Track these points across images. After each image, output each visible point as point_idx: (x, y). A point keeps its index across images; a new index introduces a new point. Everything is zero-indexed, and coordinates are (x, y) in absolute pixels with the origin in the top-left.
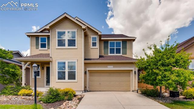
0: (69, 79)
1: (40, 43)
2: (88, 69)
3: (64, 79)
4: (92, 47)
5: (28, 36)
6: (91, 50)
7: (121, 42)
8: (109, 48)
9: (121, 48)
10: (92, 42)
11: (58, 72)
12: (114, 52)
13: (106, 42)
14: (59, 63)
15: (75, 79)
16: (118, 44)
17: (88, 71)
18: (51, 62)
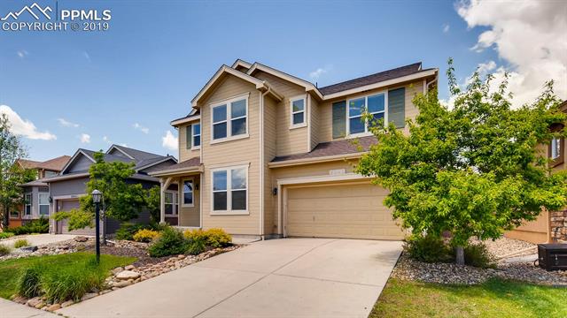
0: (233, 208)
1: (193, 136)
2: (280, 182)
3: (225, 208)
4: (292, 126)
5: (175, 126)
6: (290, 133)
7: (386, 93)
8: (348, 117)
9: (386, 111)
10: (292, 113)
11: (215, 193)
12: (364, 127)
13: (339, 104)
14: (216, 175)
15: (245, 209)
16: (376, 103)
17: (282, 186)
18: (203, 173)
